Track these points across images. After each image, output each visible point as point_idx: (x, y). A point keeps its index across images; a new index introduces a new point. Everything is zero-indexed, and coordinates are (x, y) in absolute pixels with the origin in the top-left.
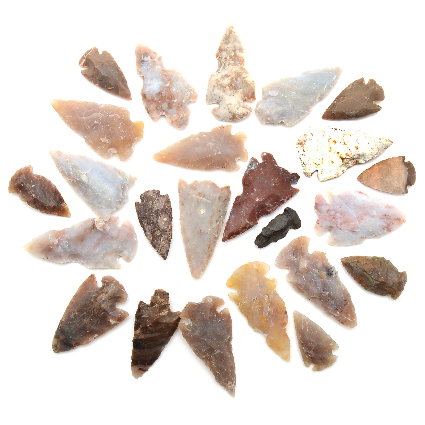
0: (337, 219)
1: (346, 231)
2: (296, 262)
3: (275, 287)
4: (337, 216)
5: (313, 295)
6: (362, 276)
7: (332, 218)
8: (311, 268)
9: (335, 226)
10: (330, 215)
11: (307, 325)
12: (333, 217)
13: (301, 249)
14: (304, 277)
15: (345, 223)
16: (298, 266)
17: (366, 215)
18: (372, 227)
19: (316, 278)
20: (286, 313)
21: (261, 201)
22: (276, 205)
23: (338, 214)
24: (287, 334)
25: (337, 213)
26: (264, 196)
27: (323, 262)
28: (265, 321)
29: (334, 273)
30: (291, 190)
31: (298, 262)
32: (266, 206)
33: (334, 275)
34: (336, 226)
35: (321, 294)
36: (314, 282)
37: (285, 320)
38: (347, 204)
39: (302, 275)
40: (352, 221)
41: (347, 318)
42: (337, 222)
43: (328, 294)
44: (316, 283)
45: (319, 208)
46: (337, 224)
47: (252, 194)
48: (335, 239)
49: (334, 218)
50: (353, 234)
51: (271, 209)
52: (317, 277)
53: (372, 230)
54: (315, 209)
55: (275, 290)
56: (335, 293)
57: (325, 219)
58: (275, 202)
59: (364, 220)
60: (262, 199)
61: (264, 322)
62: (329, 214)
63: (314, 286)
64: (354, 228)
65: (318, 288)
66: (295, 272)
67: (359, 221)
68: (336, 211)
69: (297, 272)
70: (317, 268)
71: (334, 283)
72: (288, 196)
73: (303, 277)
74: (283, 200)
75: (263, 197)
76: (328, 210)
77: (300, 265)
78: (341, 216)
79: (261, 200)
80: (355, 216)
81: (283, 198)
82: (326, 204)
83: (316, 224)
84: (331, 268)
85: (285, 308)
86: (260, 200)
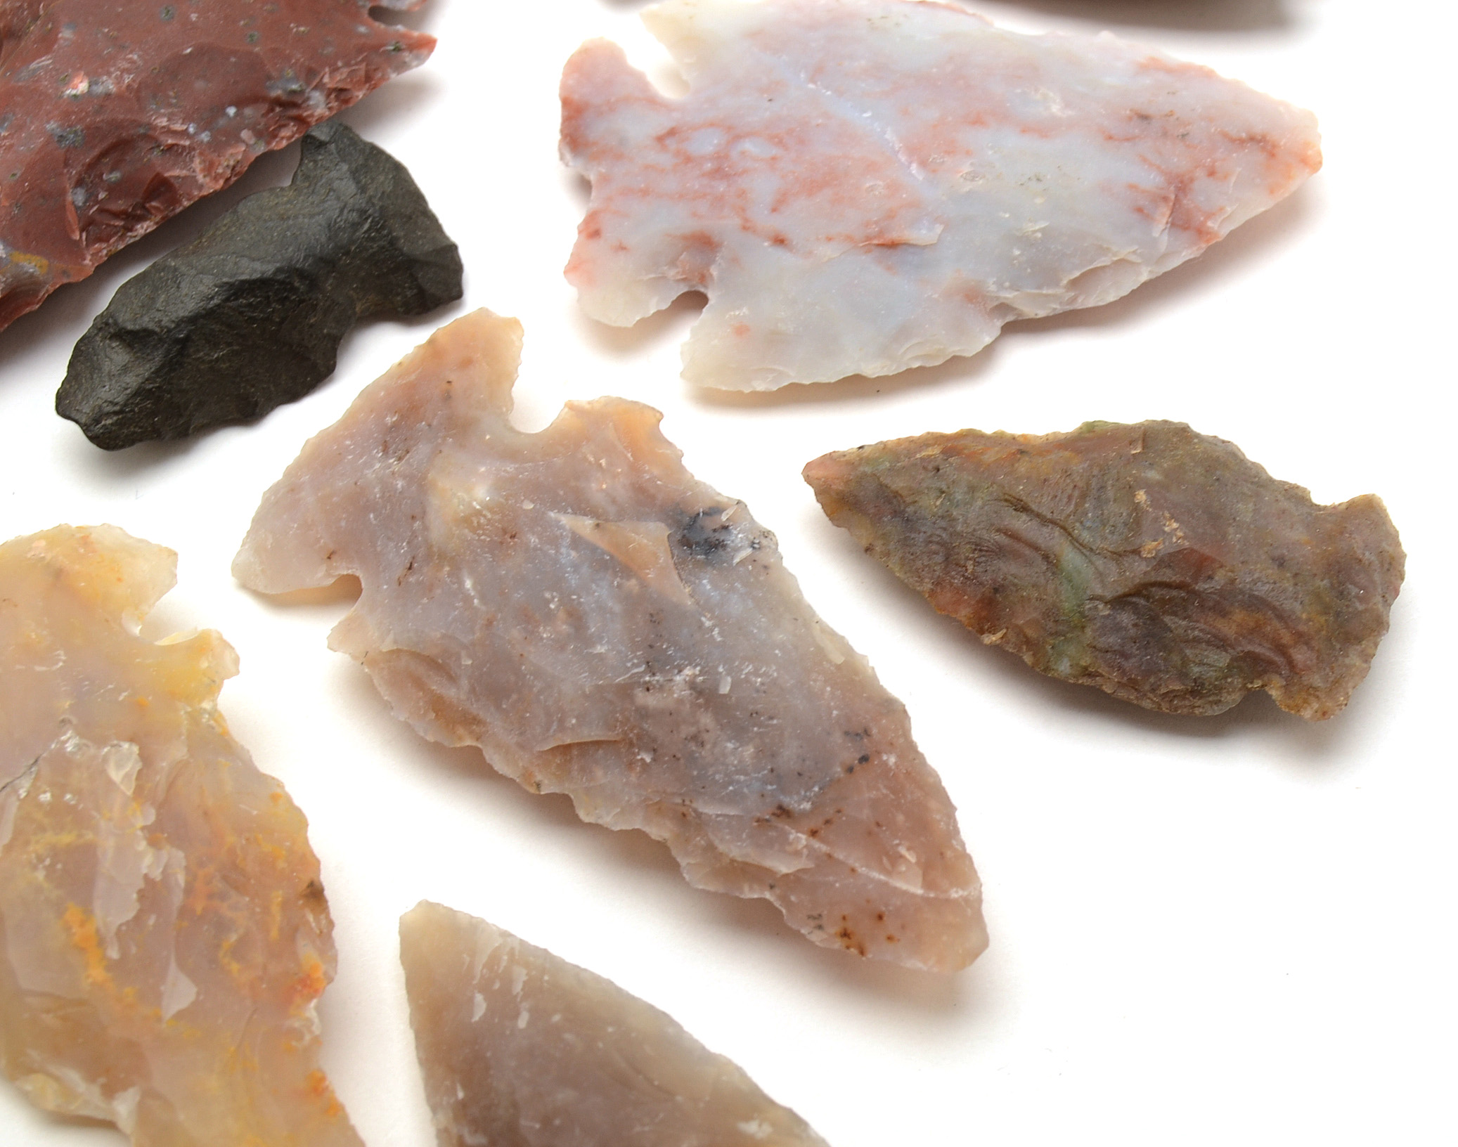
0: (745, 172)
1: (827, 251)
2: (400, 484)
3: (213, 687)
4: (743, 153)
5: (562, 727)
6: (999, 552)
7: (703, 175)
8: (529, 506)
9: (725, 225)
10: (688, 159)
11: (518, 988)
12: (708, 166)
13: (447, 397)
14: (468, 584)
15: (812, 187)
16: (418, 514)
17: (977, 121)
18: (1039, 201)
19: (573, 581)
20: (315, 894)
21: (108, 95)
22: (245, 134)
23: (748, 146)
24: (323, 1079)
25: (737, 138)
26: (133, 62)
27: (635, 469)
28: (111, 966)
29: (737, 537)
30: (361, 35)
31: (420, 484)
32: (150, 137)
33: (737, 550)
34: (737, 221)
35: (625, 691)
36: (562, 615)
37: (307, 952)
38: (817, 73)
39: (456, 573)
40: (871, 168)
41: (882, 877)
42: (742, 194)
43: (692, 685)
44: (577, 618)
45: (597, 130)
46: (743, 210)
47: (45, 61)
48: (741, 331)
49: (721, 169)
50: (889, 268)
51: (197, 164)
52: (585, 570)
53: (1043, 224)
54: (568, 156)
55: (206, 705)
56: (756, 673)
57: (645, 193)
58: (231, 111)
59: (968, 153)
60: (119, 80)
61: (97, 973)
62: (678, 153)
63: (560, 645)
64: (891, 215)
65: (600, 649)
66: (400, 571)
67: (923, 164)
68: (730, 128)
69: (410, 568)
70: (581, 506)
71: (736, 606)
72: (335, 70)
73: (461, 583)
74: (295, 87)
75: (123, 71)
76: (672, 132)
77: (434, 501)
78: (775, 151)
79: (109, 85)
80: (888, 136)
81: (290, 73)
82: (653, 102)
83: (577, 246)
84: (715, 510)
85: (309, 861)
86: (99, 89)
